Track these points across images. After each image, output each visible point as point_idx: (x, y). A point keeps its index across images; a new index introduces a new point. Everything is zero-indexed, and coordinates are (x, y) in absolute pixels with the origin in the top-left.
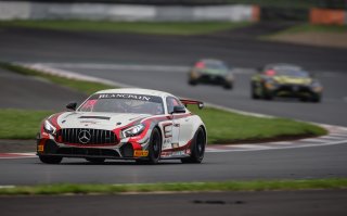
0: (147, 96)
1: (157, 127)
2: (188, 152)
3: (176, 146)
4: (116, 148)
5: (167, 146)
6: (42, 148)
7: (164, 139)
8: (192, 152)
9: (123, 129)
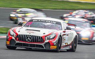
0: (55, 22)
1: (60, 36)
2: (71, 47)
3: (66, 44)
4: (42, 44)
5: (63, 44)
6: (8, 43)
7: (63, 41)
8: (72, 47)
9: (46, 36)
